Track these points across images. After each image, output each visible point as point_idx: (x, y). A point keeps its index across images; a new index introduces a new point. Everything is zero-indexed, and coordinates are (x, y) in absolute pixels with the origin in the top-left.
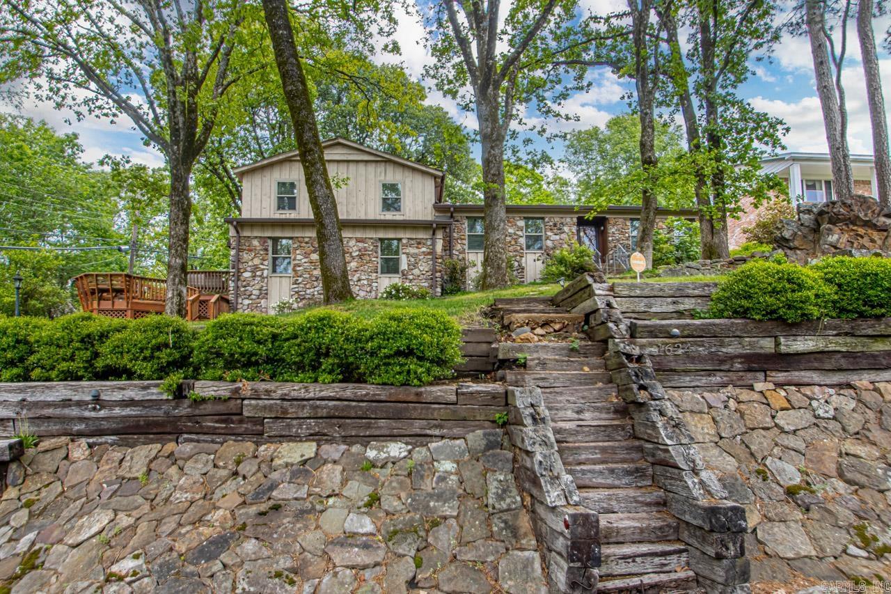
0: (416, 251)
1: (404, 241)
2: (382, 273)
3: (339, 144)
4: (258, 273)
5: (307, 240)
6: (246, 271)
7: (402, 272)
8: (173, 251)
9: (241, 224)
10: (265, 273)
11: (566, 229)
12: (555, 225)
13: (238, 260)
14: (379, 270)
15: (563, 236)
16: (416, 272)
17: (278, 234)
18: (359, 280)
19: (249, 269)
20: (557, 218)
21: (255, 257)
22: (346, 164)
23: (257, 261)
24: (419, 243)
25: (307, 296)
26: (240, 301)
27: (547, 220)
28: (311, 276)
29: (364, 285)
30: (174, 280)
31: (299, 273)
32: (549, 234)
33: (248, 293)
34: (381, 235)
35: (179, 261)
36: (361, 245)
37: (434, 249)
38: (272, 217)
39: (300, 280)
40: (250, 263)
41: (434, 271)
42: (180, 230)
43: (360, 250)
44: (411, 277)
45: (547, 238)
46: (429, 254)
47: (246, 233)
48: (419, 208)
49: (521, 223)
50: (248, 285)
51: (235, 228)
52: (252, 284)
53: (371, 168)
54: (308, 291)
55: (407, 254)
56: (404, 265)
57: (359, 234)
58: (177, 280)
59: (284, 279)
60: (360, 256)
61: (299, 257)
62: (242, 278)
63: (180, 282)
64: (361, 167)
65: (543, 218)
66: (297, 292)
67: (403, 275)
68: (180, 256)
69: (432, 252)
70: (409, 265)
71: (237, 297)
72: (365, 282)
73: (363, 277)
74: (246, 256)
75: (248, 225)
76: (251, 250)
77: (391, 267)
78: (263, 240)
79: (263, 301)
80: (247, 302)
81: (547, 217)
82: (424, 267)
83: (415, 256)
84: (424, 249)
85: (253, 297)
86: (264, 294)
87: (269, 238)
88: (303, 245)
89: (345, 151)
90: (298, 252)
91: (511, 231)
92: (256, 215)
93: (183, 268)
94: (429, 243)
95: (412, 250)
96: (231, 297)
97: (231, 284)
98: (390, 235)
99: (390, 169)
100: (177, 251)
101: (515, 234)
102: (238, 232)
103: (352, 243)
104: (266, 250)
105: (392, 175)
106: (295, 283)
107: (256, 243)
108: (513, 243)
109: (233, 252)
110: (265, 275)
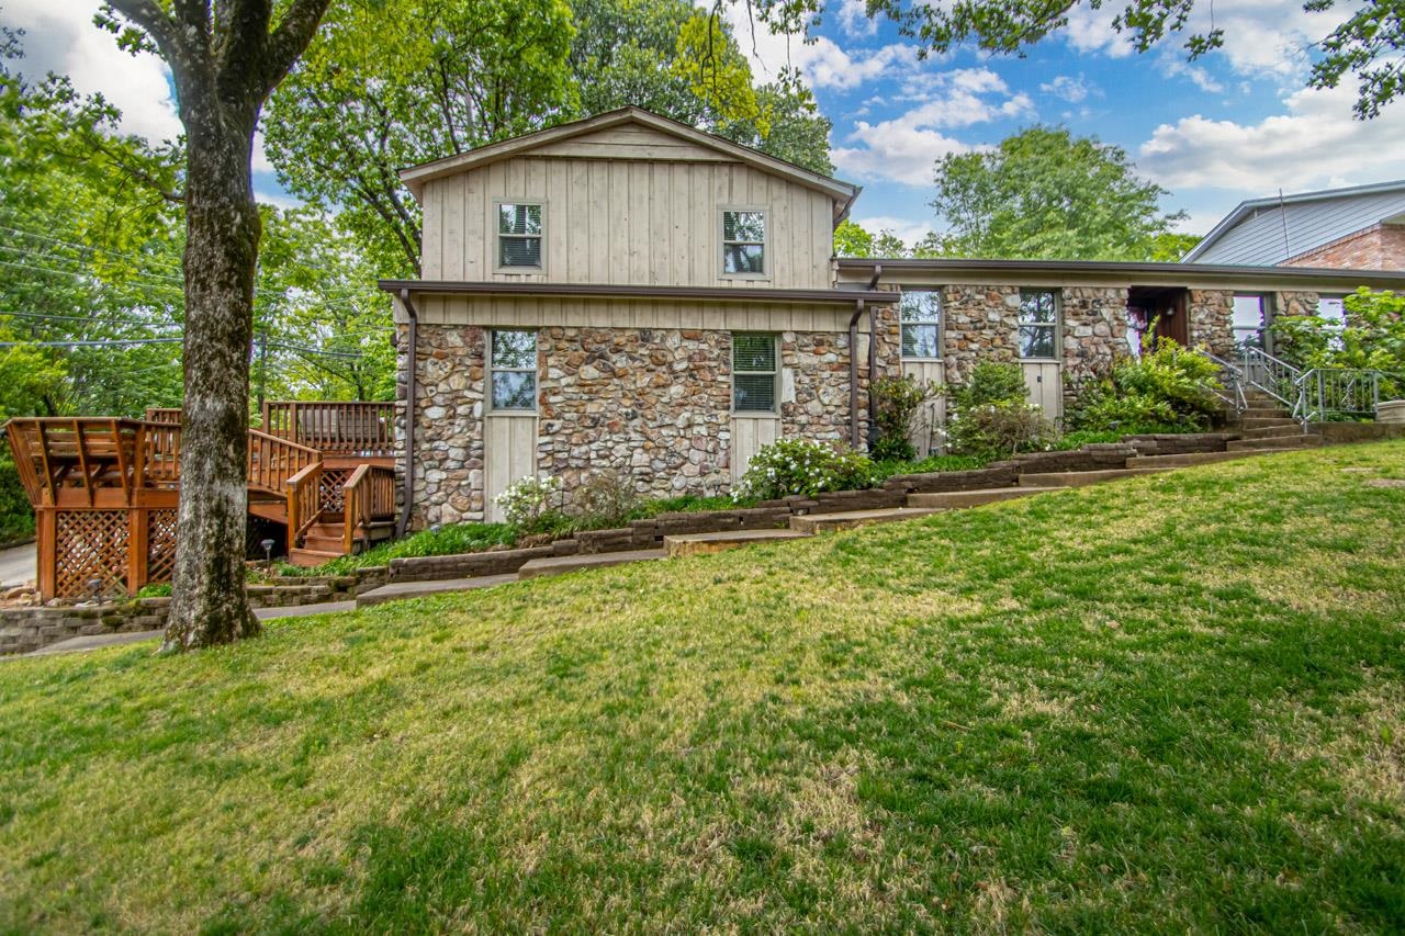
0: (815, 360)
1: (788, 338)
2: (737, 409)
3: (634, 123)
4: (461, 410)
5: (571, 333)
6: (433, 404)
7: (784, 406)
8: (196, 374)
9: (419, 296)
10: (478, 409)
11: (1106, 313)
12: (1084, 304)
13: (415, 378)
14: (732, 404)
15: (1101, 328)
16: (814, 407)
17: (505, 318)
18: (690, 426)
19: (439, 399)
20: (1088, 289)
21: (453, 372)
22: (646, 168)
23: (457, 382)
24: (820, 343)
25: (574, 463)
26: (420, 472)
27: (1067, 293)
28: (582, 416)
29: (699, 437)
30: (199, 466)
31: (556, 409)
32: (1071, 323)
33: (438, 455)
34: (739, 322)
35: (215, 405)
36: (692, 345)
37: (852, 355)
38: (489, 279)
39: (558, 424)
40: (442, 387)
41: (852, 405)
42: (219, 305)
43: (690, 359)
44: (803, 419)
45: (1067, 333)
46: (841, 367)
47: (432, 316)
48: (803, 264)
49: (1014, 301)
50: (439, 436)
51: (407, 303)
52: (447, 433)
53: (701, 177)
54: (576, 452)
55: (795, 367)
56: (787, 391)
57: (690, 321)
58: (208, 466)
59: (519, 422)
60: (691, 372)
61: (554, 373)
62: (424, 422)
63: (221, 473)
64: (680, 174)
65: (1056, 291)
66: (549, 454)
67: (786, 413)
68: (220, 389)
69: (850, 365)
70: (798, 392)
71: (413, 463)
72: (704, 431)
73: (699, 419)
74: (431, 370)
75: (435, 299)
76: (443, 357)
77: (757, 395)
78: (473, 333)
79: (472, 474)
80: (435, 476)
81: (1068, 287)
82: (832, 396)
83: (810, 371)
84: (831, 357)
85: (451, 464)
86: (476, 457)
87: (486, 328)
88: (564, 344)
89: (645, 139)
90: (551, 361)
91: (993, 316)
92: (454, 274)
93: (233, 428)
94: (842, 342)
95: (805, 359)
96: (399, 465)
97: (400, 436)
98: (759, 323)
99: (741, 179)
100: (207, 371)
101: (1001, 322)
102: (412, 314)
103: (673, 341)
104: (480, 356)
105: (744, 194)
106: (546, 432)
107: (454, 339)
108: (998, 342)
109: (401, 361)
110: (477, 414)
